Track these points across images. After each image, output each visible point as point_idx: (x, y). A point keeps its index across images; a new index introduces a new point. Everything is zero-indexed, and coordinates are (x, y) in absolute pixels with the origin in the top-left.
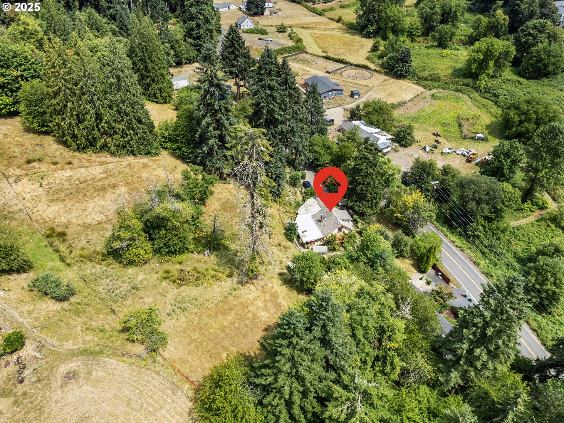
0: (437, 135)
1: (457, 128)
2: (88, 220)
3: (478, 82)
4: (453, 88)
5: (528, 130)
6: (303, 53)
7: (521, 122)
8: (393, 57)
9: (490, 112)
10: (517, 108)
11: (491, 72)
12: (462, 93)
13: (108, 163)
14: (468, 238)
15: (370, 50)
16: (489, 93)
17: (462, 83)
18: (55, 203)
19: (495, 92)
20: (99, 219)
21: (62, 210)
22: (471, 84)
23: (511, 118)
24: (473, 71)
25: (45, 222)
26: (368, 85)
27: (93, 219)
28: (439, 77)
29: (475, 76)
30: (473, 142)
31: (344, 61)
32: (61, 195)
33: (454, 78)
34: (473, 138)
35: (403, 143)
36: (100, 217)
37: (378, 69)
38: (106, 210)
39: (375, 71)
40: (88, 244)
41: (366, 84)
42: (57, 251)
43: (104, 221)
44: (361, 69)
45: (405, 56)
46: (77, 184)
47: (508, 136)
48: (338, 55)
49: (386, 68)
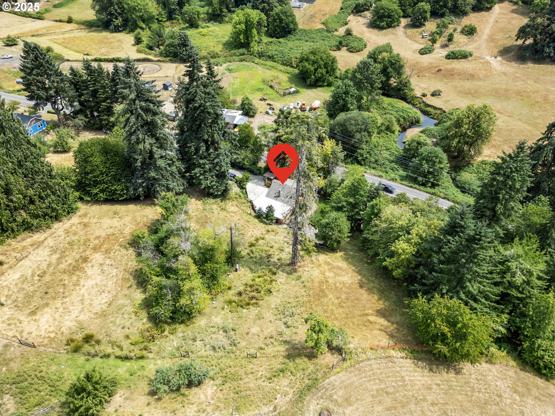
0: (264, 99)
1: (271, 90)
2: (96, 308)
3: (252, 49)
4: (237, 59)
5: (322, 74)
6: (64, 62)
7: (316, 70)
8: (171, 44)
9: (281, 70)
10: (307, 60)
11: (256, 38)
12: (246, 61)
13: (43, 242)
14: (359, 163)
15: (134, 43)
16: (263, 56)
17: (238, 54)
18: (39, 313)
19: (268, 54)
20: (105, 301)
21: (57, 316)
22: (246, 53)
23: (308, 69)
24: (243, 41)
25: (52, 340)
26: (168, 75)
27: (100, 304)
28: (217, 53)
29: (246, 45)
30: (291, 96)
31: (120, 59)
32: (36, 302)
33: (230, 51)
34: (290, 93)
35: (251, 114)
36: (105, 298)
37: (160, 58)
38: (103, 288)
39: (159, 61)
40: (126, 330)
41: (166, 75)
42: (108, 356)
43: (111, 299)
44: (141, 63)
45: (184, 40)
46: (39, 280)
47: (310, 83)
48: (106, 55)
49: (168, 56)
